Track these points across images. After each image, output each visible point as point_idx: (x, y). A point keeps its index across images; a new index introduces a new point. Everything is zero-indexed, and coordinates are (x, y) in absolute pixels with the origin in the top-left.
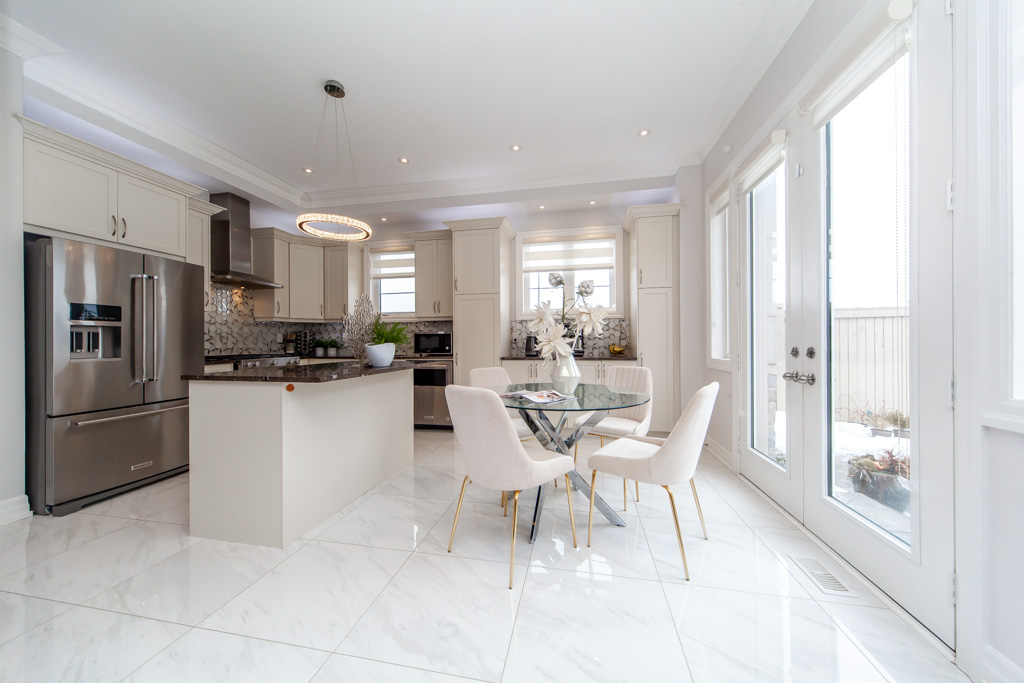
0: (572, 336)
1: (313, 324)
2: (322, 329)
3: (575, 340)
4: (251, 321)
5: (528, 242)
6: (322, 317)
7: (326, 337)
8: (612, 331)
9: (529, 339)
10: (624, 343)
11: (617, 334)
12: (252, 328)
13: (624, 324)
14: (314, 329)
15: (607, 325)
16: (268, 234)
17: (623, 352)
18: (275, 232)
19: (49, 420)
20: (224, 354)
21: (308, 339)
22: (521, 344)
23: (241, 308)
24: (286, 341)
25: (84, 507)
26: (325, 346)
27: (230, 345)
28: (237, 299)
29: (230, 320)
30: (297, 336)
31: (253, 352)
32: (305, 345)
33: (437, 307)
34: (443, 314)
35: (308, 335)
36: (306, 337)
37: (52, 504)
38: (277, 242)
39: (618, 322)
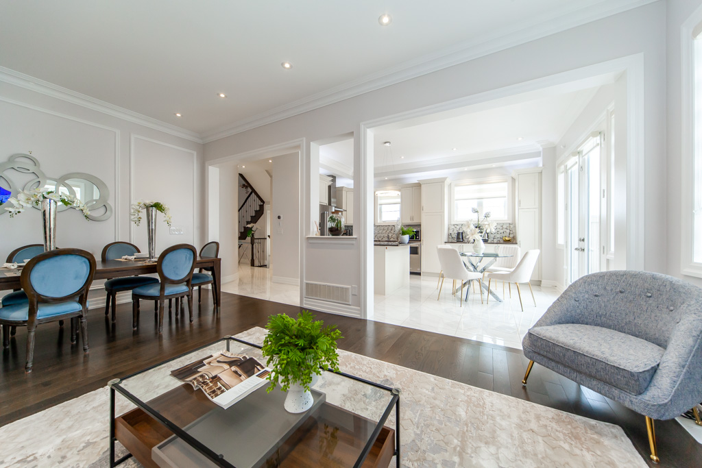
0: (482, 232)
3: (483, 234)
5: (456, 185)
8: (505, 230)
9: (458, 234)
10: (511, 236)
11: (508, 231)
13: (512, 226)
15: (502, 226)
16: (341, 189)
17: (511, 240)
18: (344, 187)
22: (455, 236)
33: (412, 218)
34: (415, 221)
38: (343, 192)
39: (508, 225)
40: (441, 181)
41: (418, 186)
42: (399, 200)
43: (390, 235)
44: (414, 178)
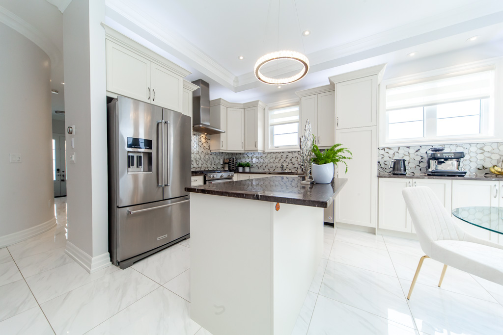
1: (237, 153)
2: (241, 156)
4: (209, 152)
6: (243, 150)
7: (243, 161)
12: (210, 156)
14: (237, 156)
16: (218, 102)
18: (221, 101)
19: (118, 209)
20: (197, 170)
21: (235, 162)
22: (383, 165)
23: (205, 144)
24: (225, 163)
25: (134, 263)
26: (243, 166)
27: (200, 165)
28: (203, 140)
29: (200, 152)
30: (230, 160)
31: (210, 169)
32: (233, 165)
33: (317, 140)
35: (235, 160)
36: (233, 161)
37: (119, 261)
38: (221, 107)
39: (495, 146)
40: (372, 73)
41: (331, 88)
42: (297, 118)
43: (285, 166)
44: (321, 79)
